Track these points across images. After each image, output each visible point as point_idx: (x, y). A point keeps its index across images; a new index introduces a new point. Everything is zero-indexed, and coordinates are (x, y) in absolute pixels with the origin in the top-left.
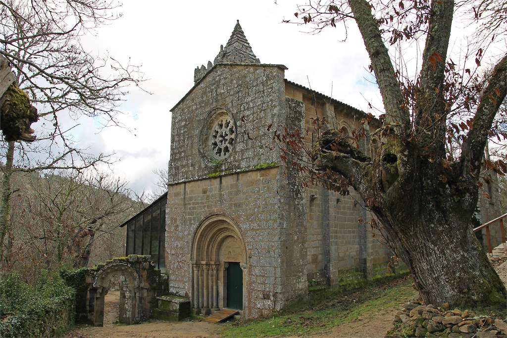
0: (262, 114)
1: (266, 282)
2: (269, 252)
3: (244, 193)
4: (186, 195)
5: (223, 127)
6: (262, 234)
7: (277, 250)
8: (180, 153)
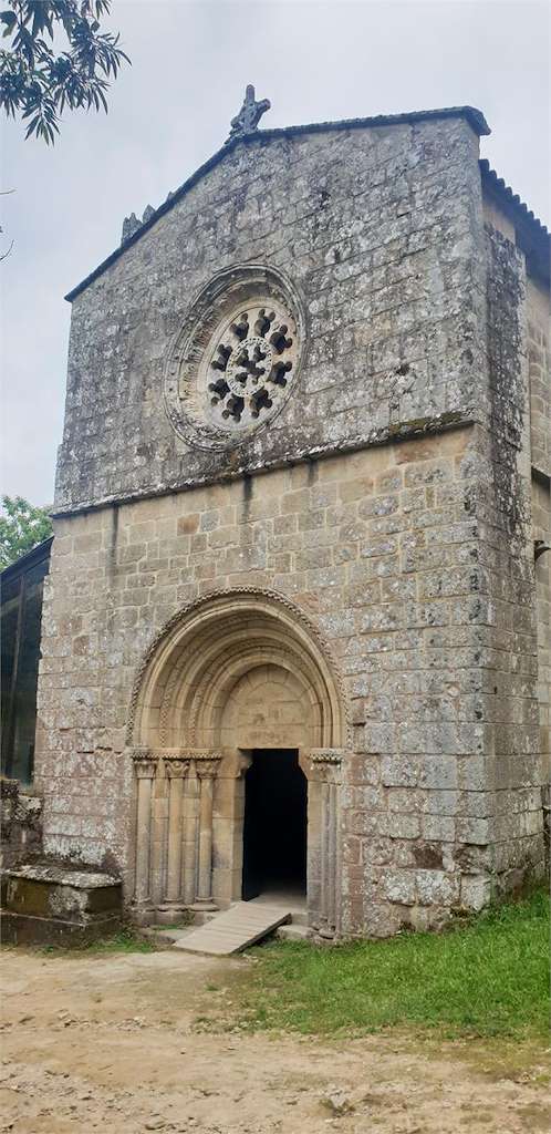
0: (407, 268)
1: (425, 808)
2: (435, 704)
3: (334, 521)
4: (118, 543)
5: (251, 334)
6: (405, 645)
7: (468, 698)
8: (100, 418)
